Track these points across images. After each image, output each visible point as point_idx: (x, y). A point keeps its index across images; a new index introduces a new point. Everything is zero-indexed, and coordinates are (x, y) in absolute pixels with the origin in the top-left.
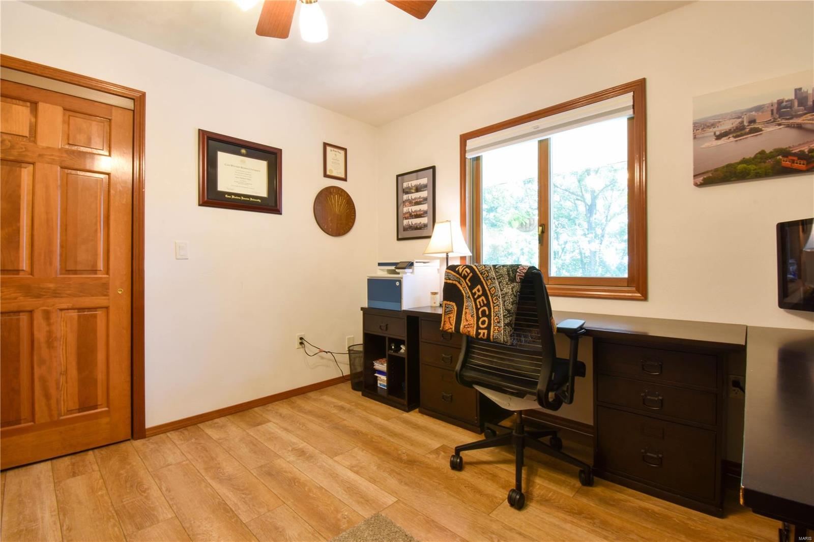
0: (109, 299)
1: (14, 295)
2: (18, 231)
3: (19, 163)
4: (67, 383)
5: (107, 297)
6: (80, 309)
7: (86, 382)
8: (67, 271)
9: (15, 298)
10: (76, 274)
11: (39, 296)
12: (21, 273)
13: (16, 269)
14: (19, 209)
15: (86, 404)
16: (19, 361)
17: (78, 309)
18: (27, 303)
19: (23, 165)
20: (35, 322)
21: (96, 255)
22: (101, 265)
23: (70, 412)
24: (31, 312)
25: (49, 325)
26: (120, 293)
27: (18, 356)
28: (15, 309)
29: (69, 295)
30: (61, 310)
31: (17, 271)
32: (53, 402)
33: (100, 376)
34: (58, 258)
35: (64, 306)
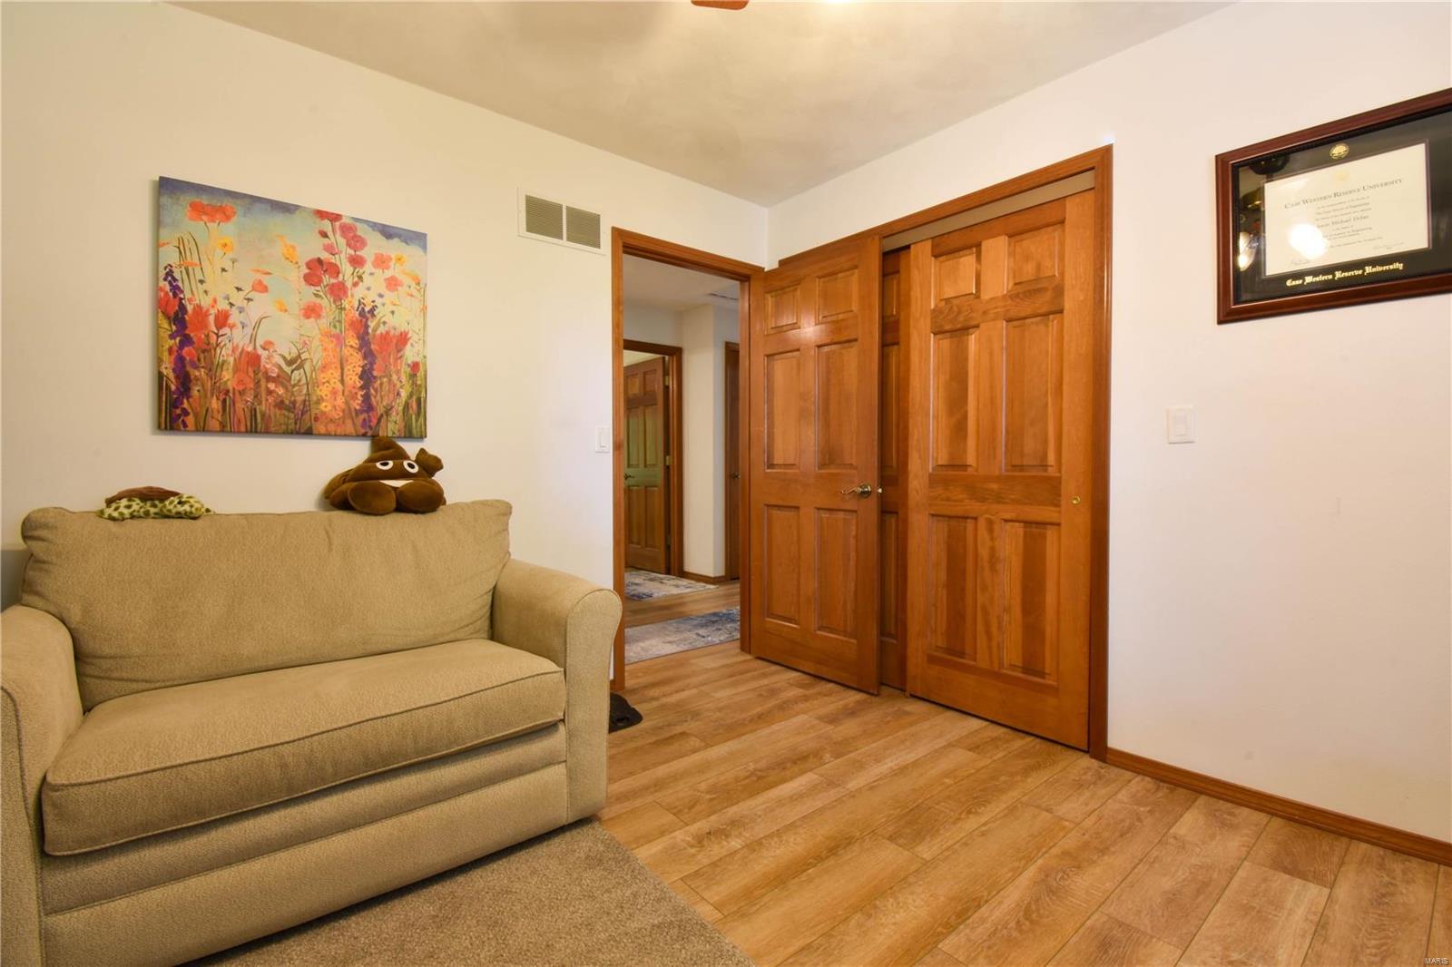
0: (1059, 512)
1: (961, 496)
2: (965, 417)
3: (966, 330)
4: (1010, 623)
5: (1057, 509)
6: (1027, 523)
7: (1033, 631)
8: (1014, 466)
9: (961, 501)
10: (1022, 470)
11: (983, 500)
12: (969, 469)
13: (964, 464)
14: (967, 389)
15: (1032, 665)
16: (965, 580)
17: (1025, 522)
18: (973, 507)
19: (971, 331)
20: (979, 533)
21: (1045, 442)
22: (1051, 459)
23: (1012, 666)
24: (976, 519)
25: (992, 539)
26: (1075, 502)
27: (964, 572)
28: (960, 514)
29: (1013, 500)
30: (1006, 521)
31: (965, 467)
32: (994, 644)
33: (1049, 630)
34: (1003, 449)
35: (1008, 516)
